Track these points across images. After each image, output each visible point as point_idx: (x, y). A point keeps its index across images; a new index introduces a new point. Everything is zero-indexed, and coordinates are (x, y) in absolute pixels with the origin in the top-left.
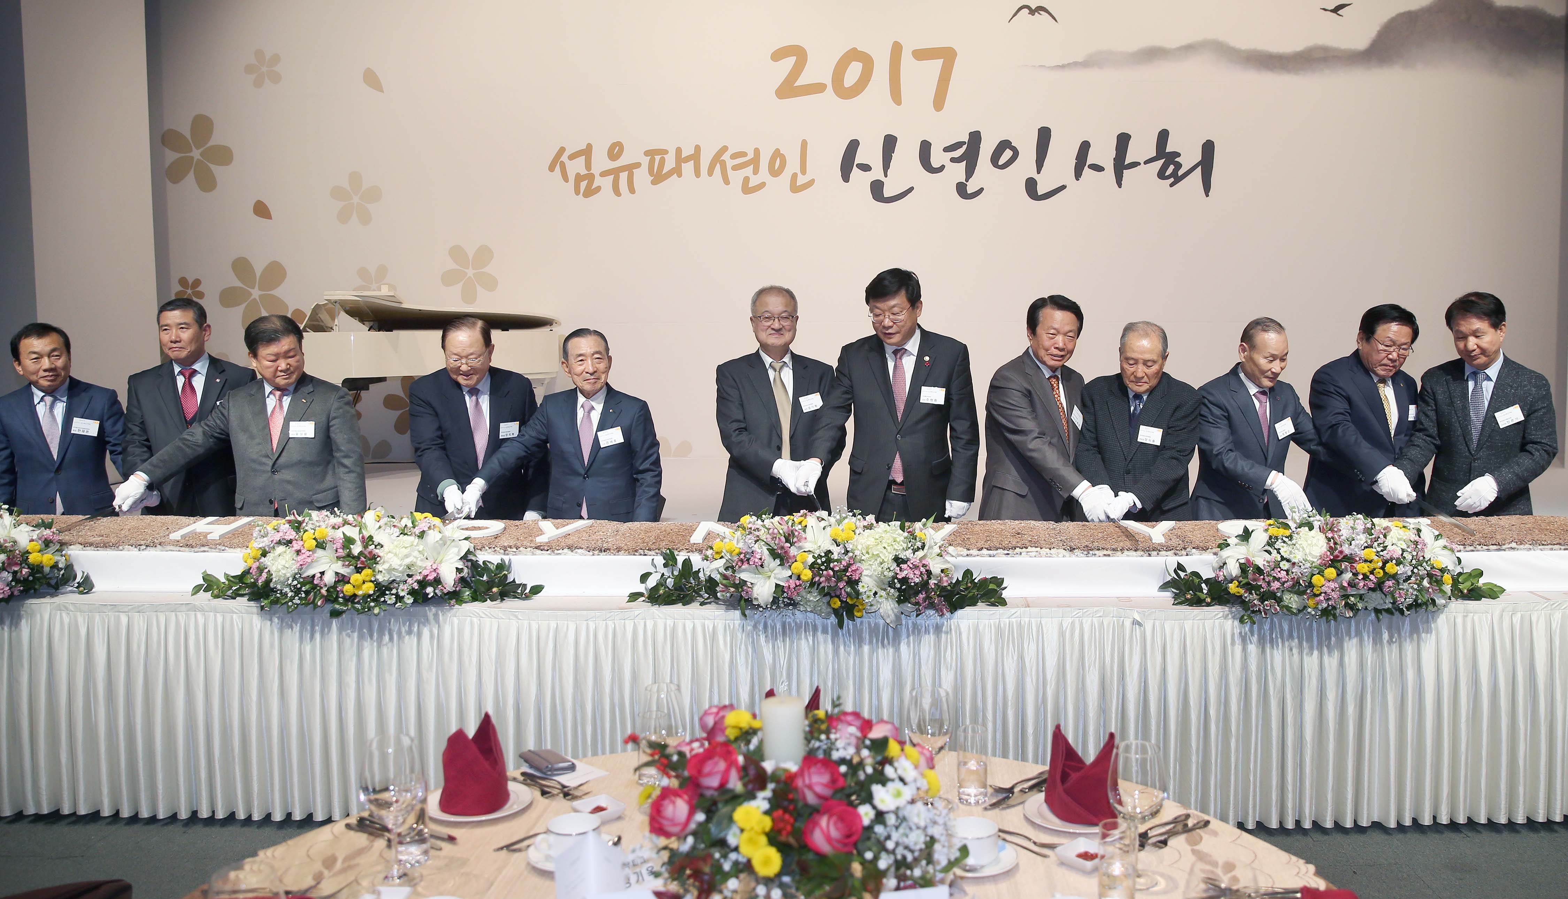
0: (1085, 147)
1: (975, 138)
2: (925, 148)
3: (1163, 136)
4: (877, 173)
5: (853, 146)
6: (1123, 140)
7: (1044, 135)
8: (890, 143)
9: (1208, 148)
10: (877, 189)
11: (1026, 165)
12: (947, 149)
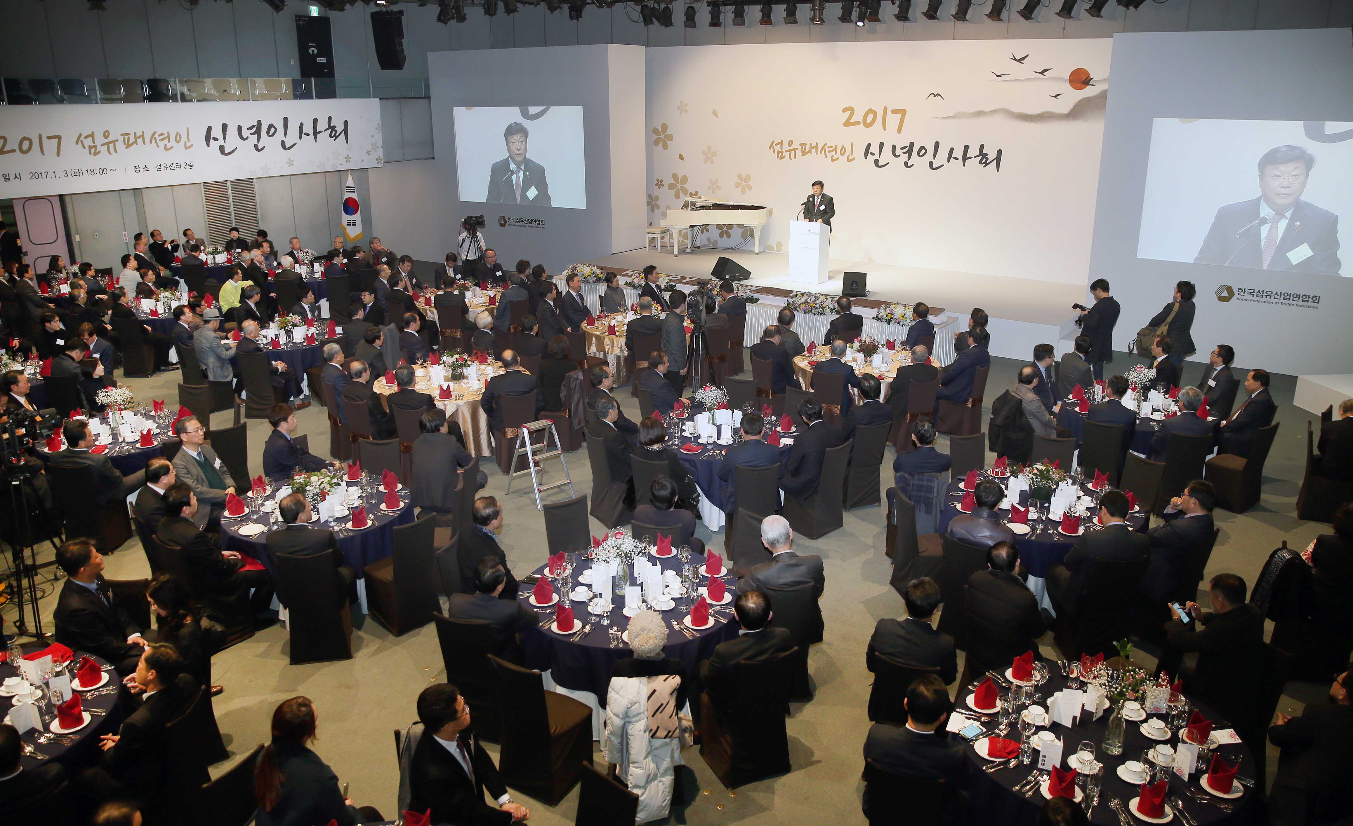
0: (952, 150)
1: (912, 144)
2: (894, 147)
3: (982, 147)
4: (876, 156)
5: (869, 146)
6: (967, 148)
7: (937, 144)
8: (882, 145)
9: (999, 152)
10: (876, 162)
11: (929, 156)
12: (901, 149)
